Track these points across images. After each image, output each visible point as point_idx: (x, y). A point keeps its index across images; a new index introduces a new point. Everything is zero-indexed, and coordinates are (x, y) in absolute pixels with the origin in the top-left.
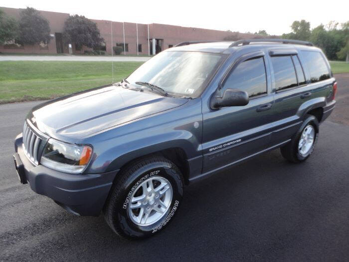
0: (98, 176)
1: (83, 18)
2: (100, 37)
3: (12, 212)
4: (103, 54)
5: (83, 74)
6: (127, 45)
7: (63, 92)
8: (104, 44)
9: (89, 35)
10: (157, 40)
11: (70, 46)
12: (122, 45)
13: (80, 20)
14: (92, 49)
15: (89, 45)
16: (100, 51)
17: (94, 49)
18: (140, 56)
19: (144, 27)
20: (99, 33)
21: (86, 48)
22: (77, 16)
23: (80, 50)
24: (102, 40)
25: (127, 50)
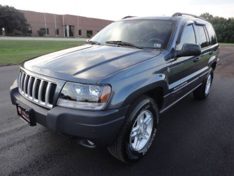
0: (117, 111)
1: (13, 8)
2: (27, 23)
3: (10, 154)
4: (30, 36)
5: (19, 49)
6: (48, 29)
7: (9, 61)
8: (30, 29)
9: (19, 22)
10: (70, 26)
11: (4, 29)
12: (44, 29)
13: (11, 10)
14: (21, 32)
15: (19, 29)
16: (28, 34)
17: (22, 32)
18: (58, 37)
19: (60, 17)
20: (26, 21)
21: (16, 31)
22: (7, 7)
23: (11, 33)
24: (29, 25)
25: (48, 33)
